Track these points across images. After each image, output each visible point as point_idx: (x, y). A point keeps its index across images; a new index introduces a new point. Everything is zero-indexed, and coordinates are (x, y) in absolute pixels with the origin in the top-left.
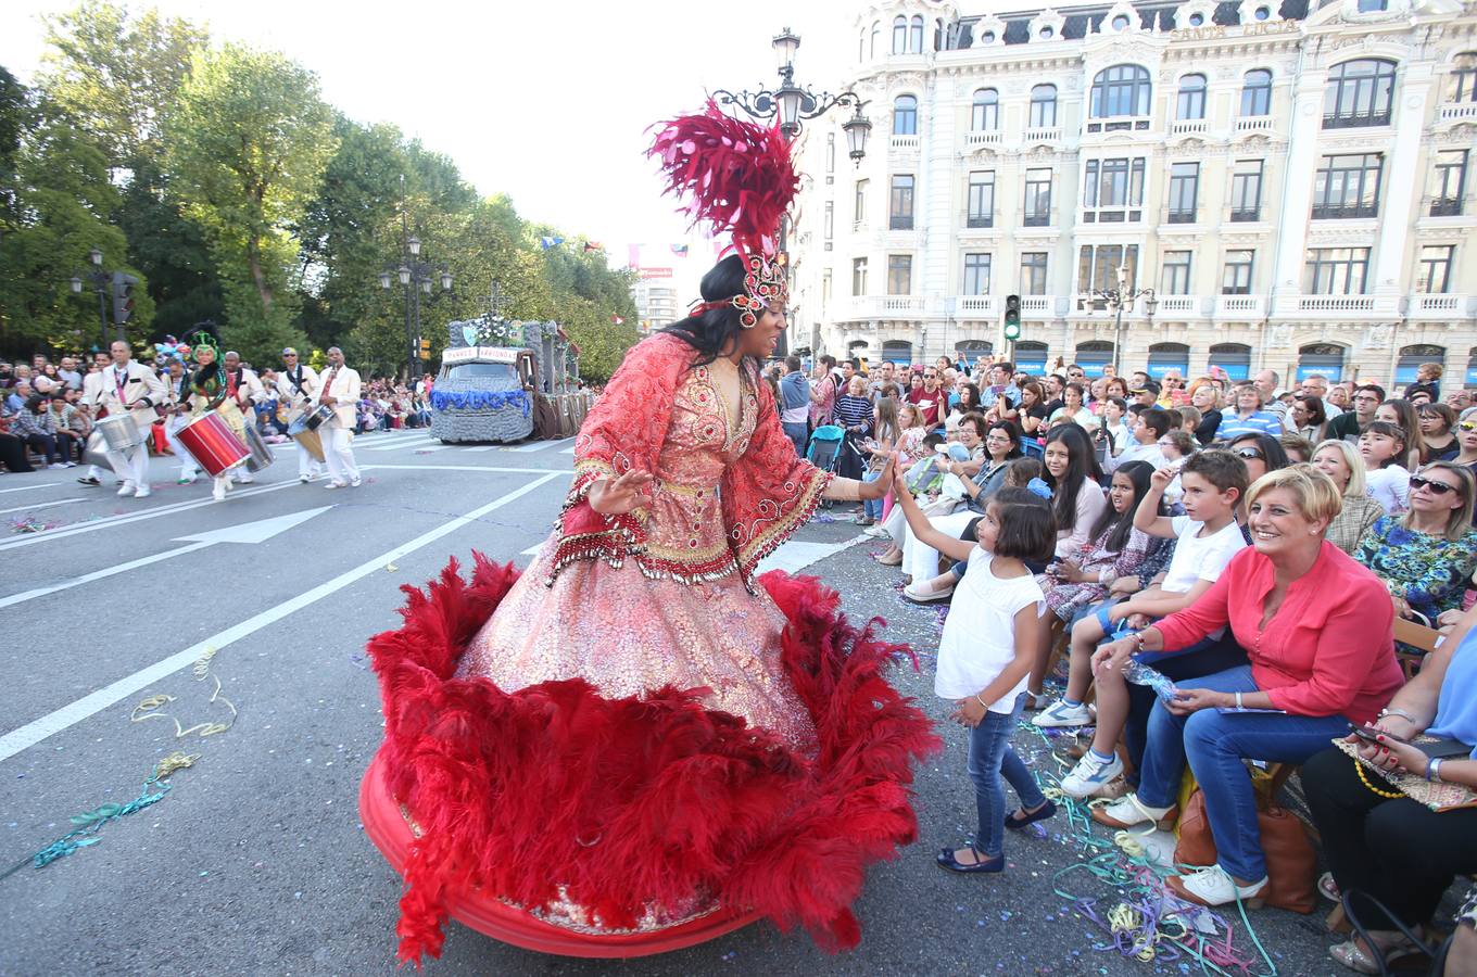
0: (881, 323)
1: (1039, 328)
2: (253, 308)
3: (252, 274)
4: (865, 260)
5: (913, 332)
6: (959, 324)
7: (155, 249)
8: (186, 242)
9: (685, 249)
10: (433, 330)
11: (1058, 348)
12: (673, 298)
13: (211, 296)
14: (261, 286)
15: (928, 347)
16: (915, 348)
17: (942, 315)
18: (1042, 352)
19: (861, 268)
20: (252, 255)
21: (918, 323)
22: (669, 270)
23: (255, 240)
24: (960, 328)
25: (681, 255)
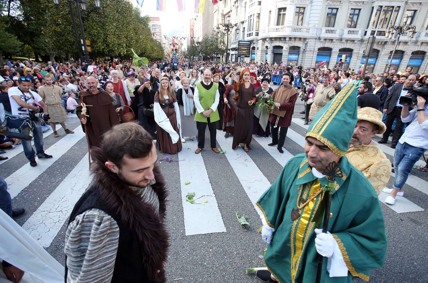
0: (290, 38)
1: (352, 43)
4: (285, 9)
5: (302, 42)
6: (322, 40)
10: (90, 35)
11: (357, 52)
12: (160, 28)
15: (308, 49)
16: (302, 50)
17: (315, 36)
18: (350, 53)
19: (282, 13)
21: (305, 39)
22: (158, 18)
24: (322, 42)
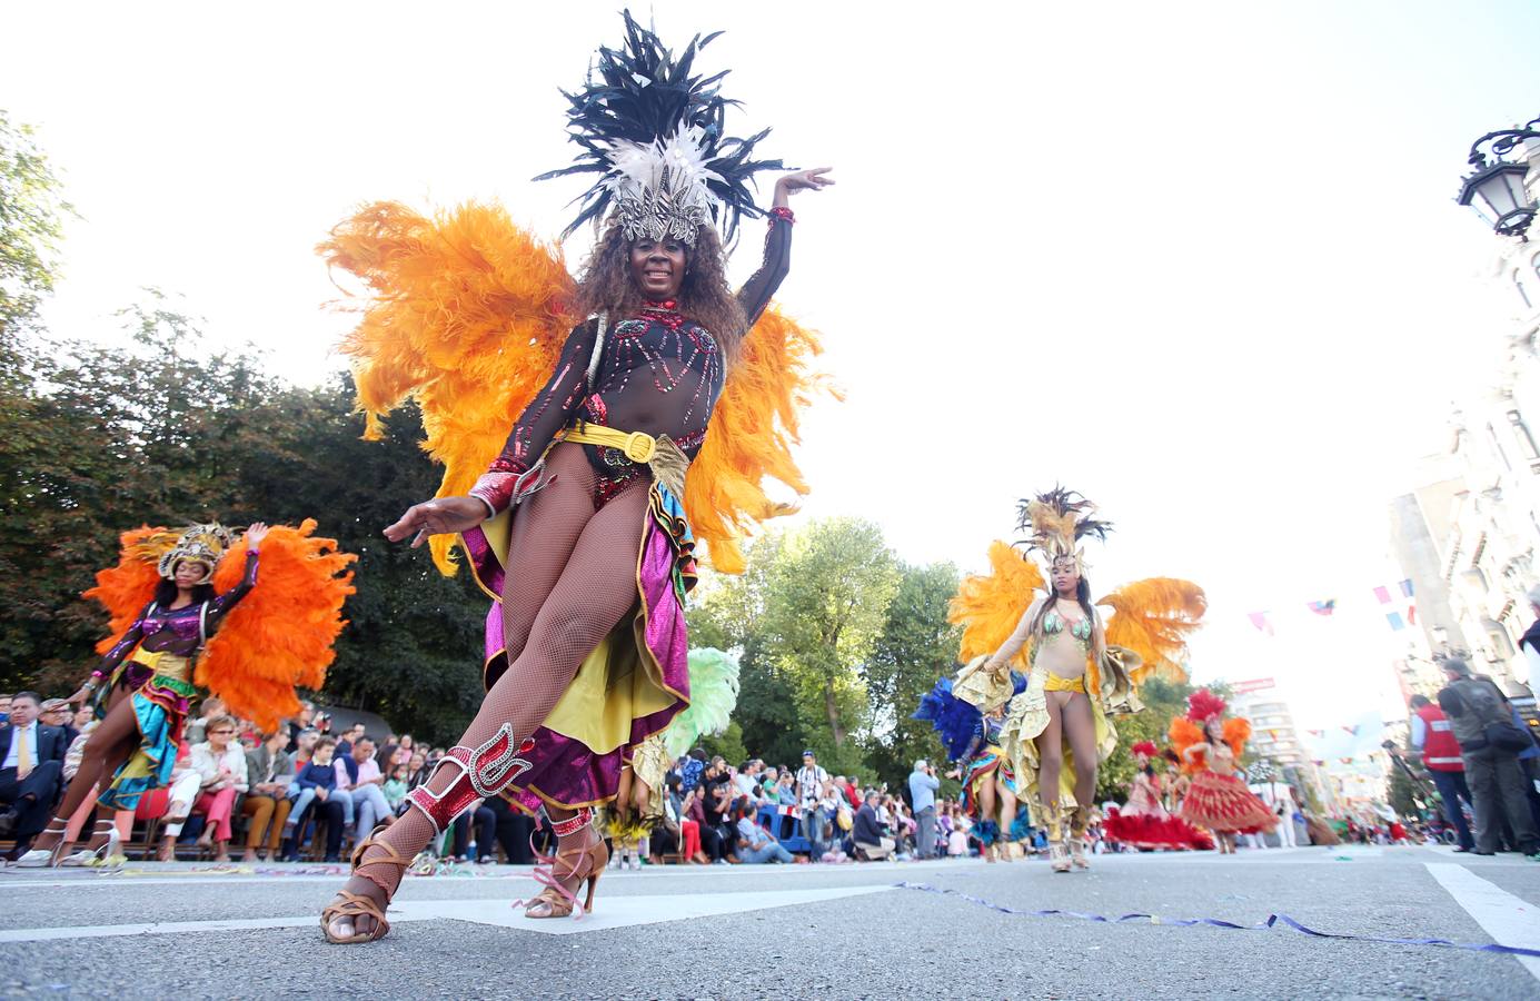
2: (827, 750)
3: (827, 715)
7: (753, 707)
8: (778, 699)
9: (1330, 605)
13: (793, 743)
14: (835, 726)
20: (828, 696)
22: (1271, 680)
23: (830, 681)
25: (1325, 614)
